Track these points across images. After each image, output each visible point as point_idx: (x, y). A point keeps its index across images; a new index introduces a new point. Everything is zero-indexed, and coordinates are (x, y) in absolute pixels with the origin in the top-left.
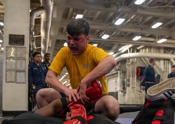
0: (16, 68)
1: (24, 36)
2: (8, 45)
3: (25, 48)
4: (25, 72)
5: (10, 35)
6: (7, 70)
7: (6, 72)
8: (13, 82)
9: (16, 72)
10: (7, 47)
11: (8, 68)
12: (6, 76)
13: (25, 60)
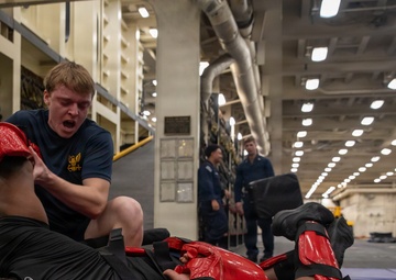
0: (177, 176)
1: (189, 118)
2: (163, 136)
3: (193, 139)
4: (192, 182)
5: (166, 119)
6: (162, 180)
7: (161, 183)
8: (173, 201)
9: (178, 183)
10: (161, 140)
11: (164, 177)
12: (160, 189)
13: (193, 161)
